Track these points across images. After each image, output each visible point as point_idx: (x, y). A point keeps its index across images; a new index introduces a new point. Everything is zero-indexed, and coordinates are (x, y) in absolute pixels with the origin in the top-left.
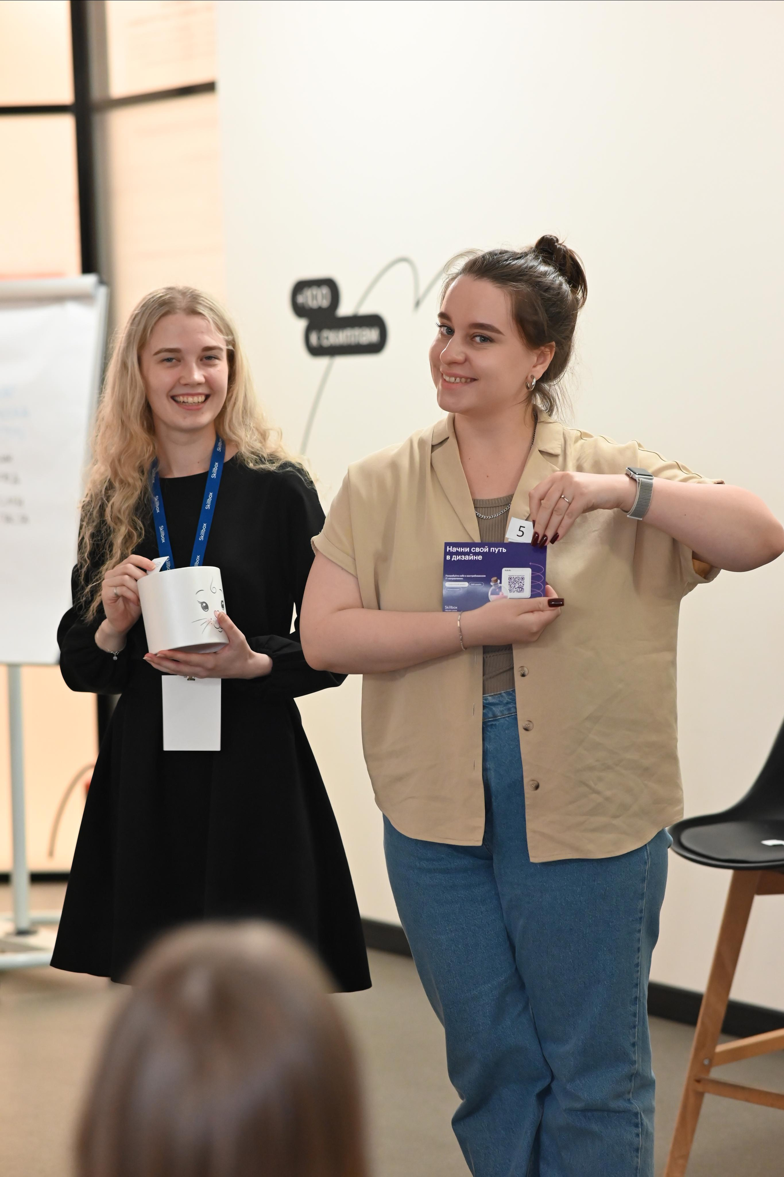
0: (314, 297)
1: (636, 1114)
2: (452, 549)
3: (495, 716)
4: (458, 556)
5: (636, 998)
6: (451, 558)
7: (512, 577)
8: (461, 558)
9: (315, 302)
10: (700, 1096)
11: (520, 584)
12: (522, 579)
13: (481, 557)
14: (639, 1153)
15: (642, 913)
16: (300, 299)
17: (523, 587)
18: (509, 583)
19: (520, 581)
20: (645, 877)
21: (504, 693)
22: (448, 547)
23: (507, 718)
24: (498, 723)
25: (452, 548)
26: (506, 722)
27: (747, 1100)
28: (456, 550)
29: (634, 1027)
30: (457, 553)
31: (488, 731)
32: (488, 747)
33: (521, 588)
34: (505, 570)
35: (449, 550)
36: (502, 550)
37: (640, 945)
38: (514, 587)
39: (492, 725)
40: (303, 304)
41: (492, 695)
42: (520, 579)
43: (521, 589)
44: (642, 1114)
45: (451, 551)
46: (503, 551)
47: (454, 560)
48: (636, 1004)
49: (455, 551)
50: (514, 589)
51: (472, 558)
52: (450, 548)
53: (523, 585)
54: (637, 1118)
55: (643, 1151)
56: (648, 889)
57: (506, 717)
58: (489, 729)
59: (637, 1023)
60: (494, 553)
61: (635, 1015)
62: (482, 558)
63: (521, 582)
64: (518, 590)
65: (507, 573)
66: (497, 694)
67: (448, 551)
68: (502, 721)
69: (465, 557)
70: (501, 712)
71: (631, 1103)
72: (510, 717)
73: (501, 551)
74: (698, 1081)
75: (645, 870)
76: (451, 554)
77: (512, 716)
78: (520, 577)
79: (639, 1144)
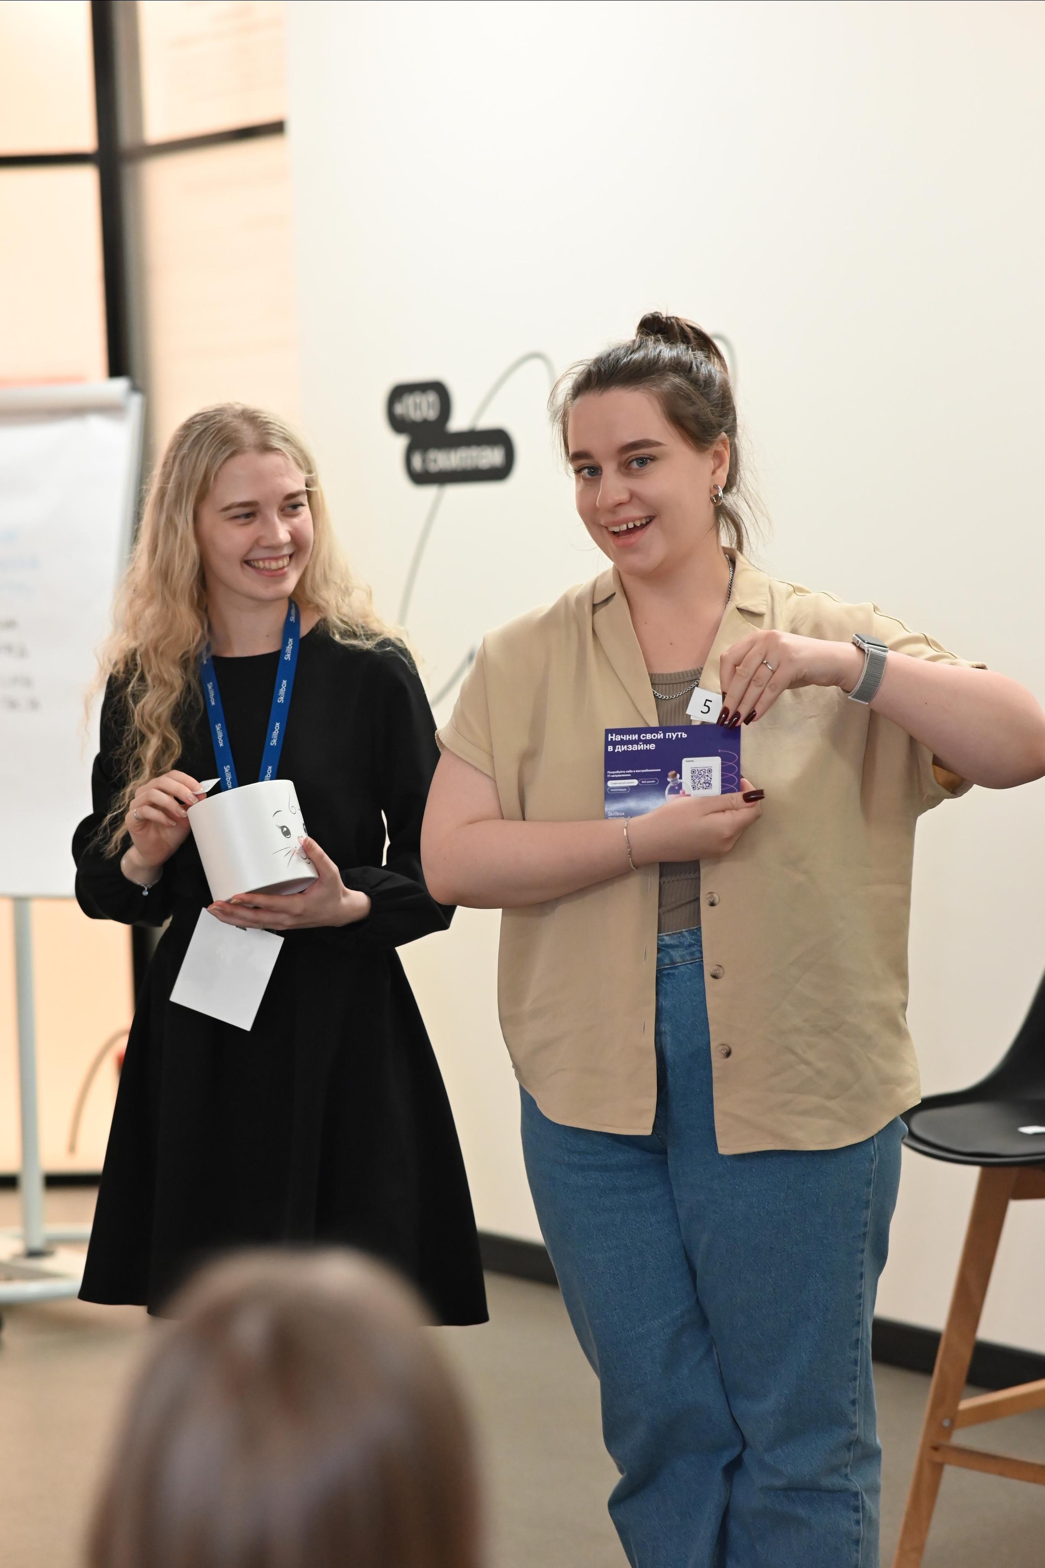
0: (417, 407)
1: (856, 1495)
2: (615, 738)
3: (673, 962)
4: (624, 746)
5: (858, 1340)
6: (614, 748)
7: (696, 769)
8: (628, 748)
9: (418, 412)
10: (938, 1468)
11: (706, 778)
12: (709, 771)
13: (654, 746)
14: (859, 1547)
15: (867, 1227)
16: (399, 409)
17: (710, 781)
18: (692, 777)
19: (707, 774)
20: (871, 1179)
21: (686, 931)
22: (610, 735)
23: (689, 966)
24: (677, 971)
25: (616, 736)
26: (687, 970)
27: (1001, 1474)
28: (621, 738)
29: (855, 1379)
30: (622, 743)
31: (663, 982)
32: (663, 1003)
33: (708, 783)
34: (687, 761)
35: (612, 739)
36: (681, 735)
37: (863, 1270)
38: (699, 782)
39: (669, 974)
40: (402, 416)
41: (670, 935)
42: (706, 772)
43: (707, 785)
44: (864, 1494)
45: (614, 740)
46: (683, 737)
47: (618, 752)
48: (858, 1349)
49: (619, 740)
50: (699, 785)
51: (641, 747)
52: (612, 736)
53: (711, 779)
54: (858, 1500)
55: (865, 1543)
56: (874, 1195)
57: (689, 964)
58: (664, 979)
59: (858, 1373)
60: (670, 740)
61: (855, 1363)
62: (656, 747)
63: (707, 776)
64: (705, 786)
65: (688, 765)
66: (676, 933)
67: (609, 740)
68: (682, 969)
69: (632, 747)
70: (682, 957)
71: (849, 1480)
72: (693, 964)
73: (679, 737)
74: (936, 1448)
75: (872, 1170)
76: (614, 744)
77: (696, 962)
78: (707, 769)
79: (860, 1534)
